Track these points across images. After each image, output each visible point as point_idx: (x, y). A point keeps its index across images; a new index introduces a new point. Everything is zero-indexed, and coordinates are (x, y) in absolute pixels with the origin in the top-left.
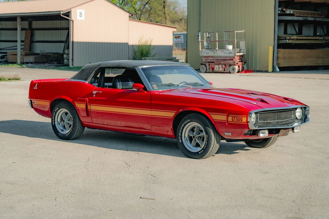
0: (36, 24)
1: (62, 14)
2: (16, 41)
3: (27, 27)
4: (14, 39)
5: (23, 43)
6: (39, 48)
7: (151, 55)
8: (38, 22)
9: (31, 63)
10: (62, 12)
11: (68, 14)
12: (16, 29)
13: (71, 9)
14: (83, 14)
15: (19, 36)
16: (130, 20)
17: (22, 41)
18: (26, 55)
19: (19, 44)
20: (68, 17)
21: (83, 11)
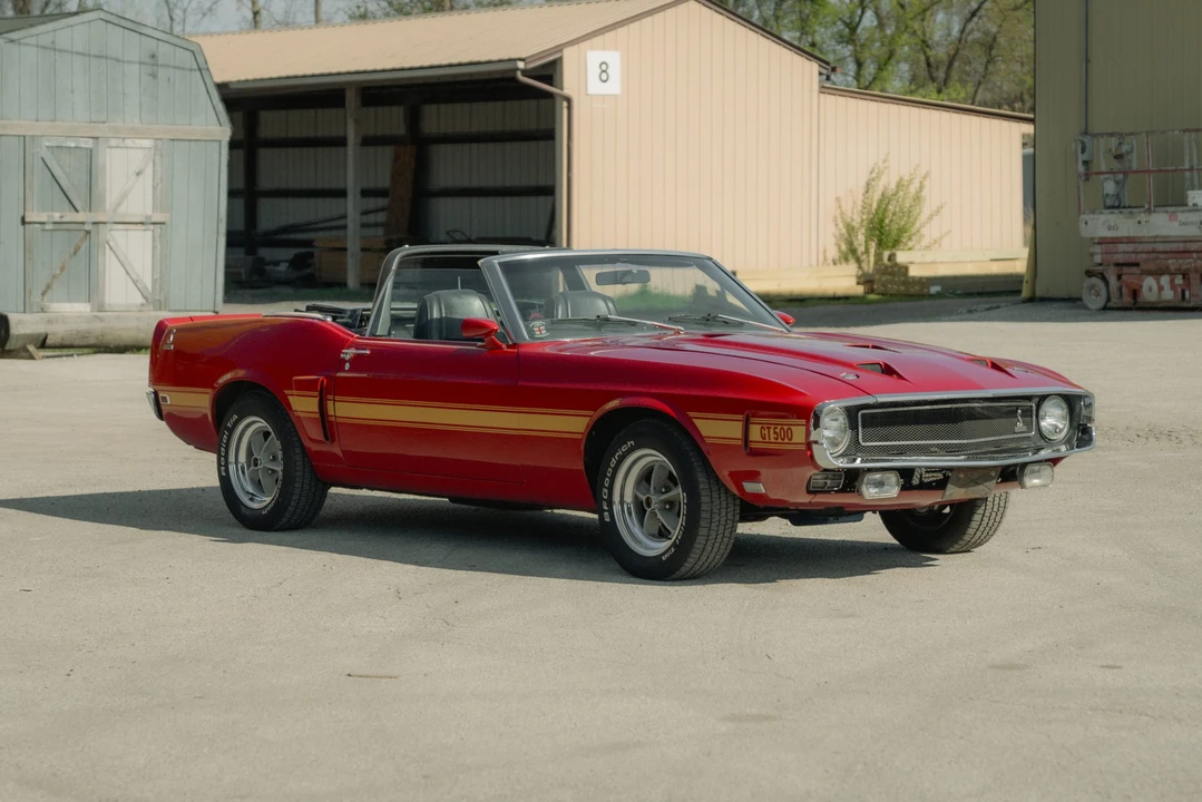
0: (438, 119)
1: (525, 73)
2: (342, 193)
3: (400, 129)
4: (334, 185)
5: (382, 202)
7: (924, 242)
8: (447, 110)
10: (521, 65)
11: (549, 71)
12: (340, 142)
13: (560, 48)
14: (615, 71)
15: (355, 169)
16: (823, 90)
17: (366, 193)
19: (352, 206)
20: (551, 85)
21: (614, 59)
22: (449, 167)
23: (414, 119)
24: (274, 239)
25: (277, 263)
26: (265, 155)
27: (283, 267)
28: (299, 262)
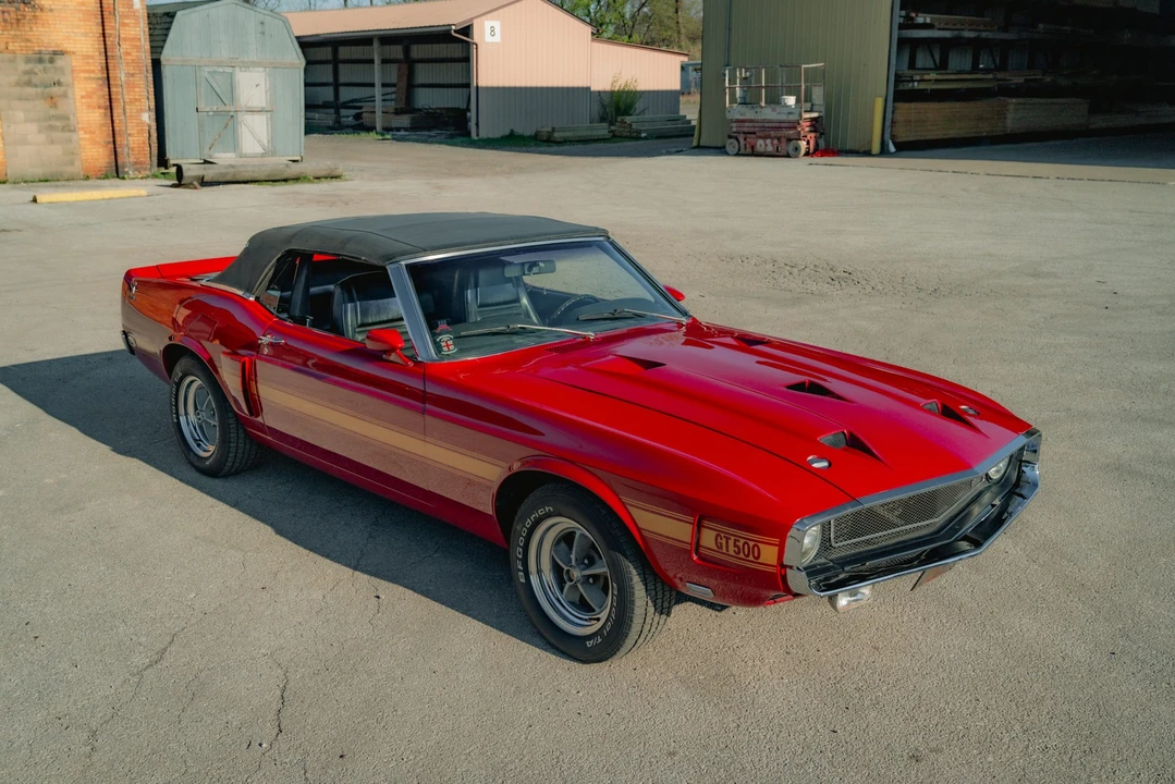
0: (417, 51)
1: (455, 31)
2: (373, 85)
3: (400, 56)
4: (367, 81)
5: (393, 89)
6: (426, 99)
7: (638, 111)
8: (423, 47)
9: (406, 129)
10: (453, 27)
11: (467, 30)
12: (372, 61)
13: (472, 19)
14: (498, 31)
15: (379, 74)
16: (593, 40)
17: (384, 85)
18: (398, 112)
19: (378, 92)
20: (468, 36)
21: (497, 25)
22: (423, 74)
23: (407, 51)
24: (346, 106)
25: (348, 117)
26: (341, 66)
27: (351, 118)
28: (358, 117)
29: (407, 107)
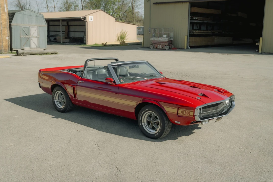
0: (70, 23)
1: (82, 18)
2: (60, 31)
3: (66, 24)
4: (57, 30)
5: (64, 32)
6: (73, 35)
7: (127, 39)
8: (71, 22)
9: (68, 42)
10: (81, 18)
11: (85, 18)
12: (60, 25)
13: (86, 16)
15: (62, 29)
16: (116, 21)
17: (63, 31)
18: (66, 38)
19: (61, 33)
20: (85, 20)
21: (92, 17)
22: (72, 29)
23: (68, 23)
24: (52, 36)
25: (52, 39)
26: (50, 26)
27: (53, 40)
28: (55, 39)
29: (68, 37)
